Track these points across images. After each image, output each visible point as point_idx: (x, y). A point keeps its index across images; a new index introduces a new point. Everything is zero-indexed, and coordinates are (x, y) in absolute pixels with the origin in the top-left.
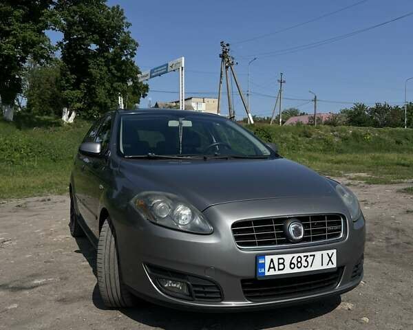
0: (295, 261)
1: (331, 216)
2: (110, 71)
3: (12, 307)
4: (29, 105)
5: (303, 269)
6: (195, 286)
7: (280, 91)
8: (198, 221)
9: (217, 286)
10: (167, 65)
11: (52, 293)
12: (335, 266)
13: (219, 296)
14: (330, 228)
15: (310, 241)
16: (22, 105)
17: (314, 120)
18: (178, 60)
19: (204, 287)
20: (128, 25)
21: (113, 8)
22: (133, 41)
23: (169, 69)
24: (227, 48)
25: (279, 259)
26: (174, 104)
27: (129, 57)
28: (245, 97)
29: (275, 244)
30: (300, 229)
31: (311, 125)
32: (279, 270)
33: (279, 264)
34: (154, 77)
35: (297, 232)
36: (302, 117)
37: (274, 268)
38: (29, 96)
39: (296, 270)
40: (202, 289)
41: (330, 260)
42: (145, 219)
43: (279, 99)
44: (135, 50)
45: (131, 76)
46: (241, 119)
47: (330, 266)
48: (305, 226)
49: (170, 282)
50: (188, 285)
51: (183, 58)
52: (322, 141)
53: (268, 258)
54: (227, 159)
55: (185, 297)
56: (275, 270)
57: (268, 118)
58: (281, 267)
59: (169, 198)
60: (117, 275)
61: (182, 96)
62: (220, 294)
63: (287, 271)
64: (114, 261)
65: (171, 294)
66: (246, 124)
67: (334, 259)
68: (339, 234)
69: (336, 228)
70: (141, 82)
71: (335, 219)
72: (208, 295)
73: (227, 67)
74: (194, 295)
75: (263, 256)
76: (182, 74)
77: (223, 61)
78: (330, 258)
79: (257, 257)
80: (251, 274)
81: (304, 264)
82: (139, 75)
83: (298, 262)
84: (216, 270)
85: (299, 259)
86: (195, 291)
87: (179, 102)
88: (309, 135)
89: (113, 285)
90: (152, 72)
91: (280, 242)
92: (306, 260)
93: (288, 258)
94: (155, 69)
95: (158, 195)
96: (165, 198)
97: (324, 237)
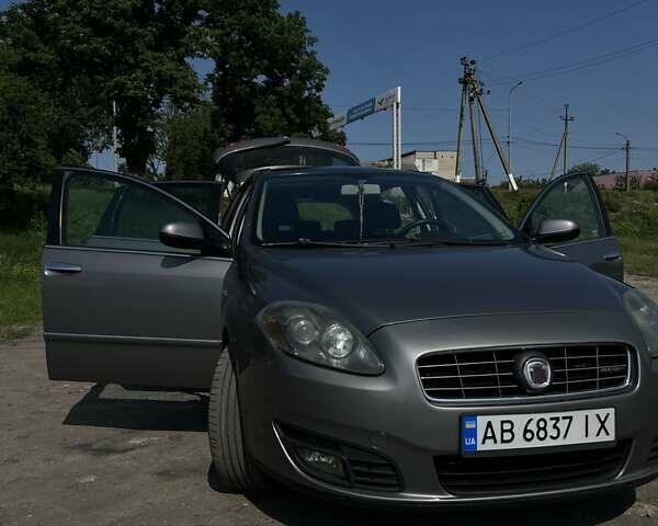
0: (533, 427)
1: (606, 348)
2: (285, 115)
3: (87, 480)
4: (169, 172)
5: (549, 443)
6: (354, 463)
7: (565, 134)
8: (362, 354)
9: (392, 465)
10: (374, 100)
11: (152, 460)
12: (612, 437)
13: (396, 482)
14: (604, 369)
15: (564, 391)
16: (158, 172)
17: (626, 182)
18: (392, 91)
19: (370, 465)
20: (313, 41)
21: (290, 16)
22: (320, 66)
23: (377, 106)
24: (472, 67)
25: (502, 422)
26: (387, 163)
27: (314, 91)
28: (502, 147)
29: (498, 396)
30: (545, 371)
31: (620, 190)
32: (503, 441)
33: (503, 431)
34: (352, 121)
35: (538, 374)
36: (604, 177)
37: (493, 437)
38: (168, 159)
39: (536, 443)
40: (365, 469)
41: (603, 426)
42: (275, 347)
43: (563, 149)
44: (325, 79)
45: (318, 122)
46: (498, 183)
47: (603, 438)
48: (554, 365)
49: (318, 454)
50: (342, 461)
51: (399, 88)
52: (638, 218)
53: (482, 421)
54: (430, 246)
55: (337, 480)
56: (495, 442)
57: (544, 180)
58: (507, 436)
59: (315, 313)
60: (239, 438)
61: (398, 151)
62: (398, 480)
63: (519, 443)
64: (235, 414)
65: (315, 473)
66: (504, 191)
67: (611, 425)
68: (623, 380)
69: (617, 368)
70: (335, 130)
71: (615, 353)
72: (376, 480)
73: (471, 99)
74: (354, 478)
75: (473, 416)
76: (397, 114)
77: (464, 90)
78: (603, 423)
79: (463, 417)
80: (451, 447)
81: (552, 432)
82: (330, 120)
83: (540, 429)
84: (389, 438)
85: (542, 425)
86: (355, 472)
87: (392, 160)
88: (615, 207)
89: (234, 455)
90: (350, 112)
91: (507, 393)
92: (555, 427)
93: (520, 421)
94: (354, 108)
95: (299, 307)
96: (308, 311)
97: (592, 386)
